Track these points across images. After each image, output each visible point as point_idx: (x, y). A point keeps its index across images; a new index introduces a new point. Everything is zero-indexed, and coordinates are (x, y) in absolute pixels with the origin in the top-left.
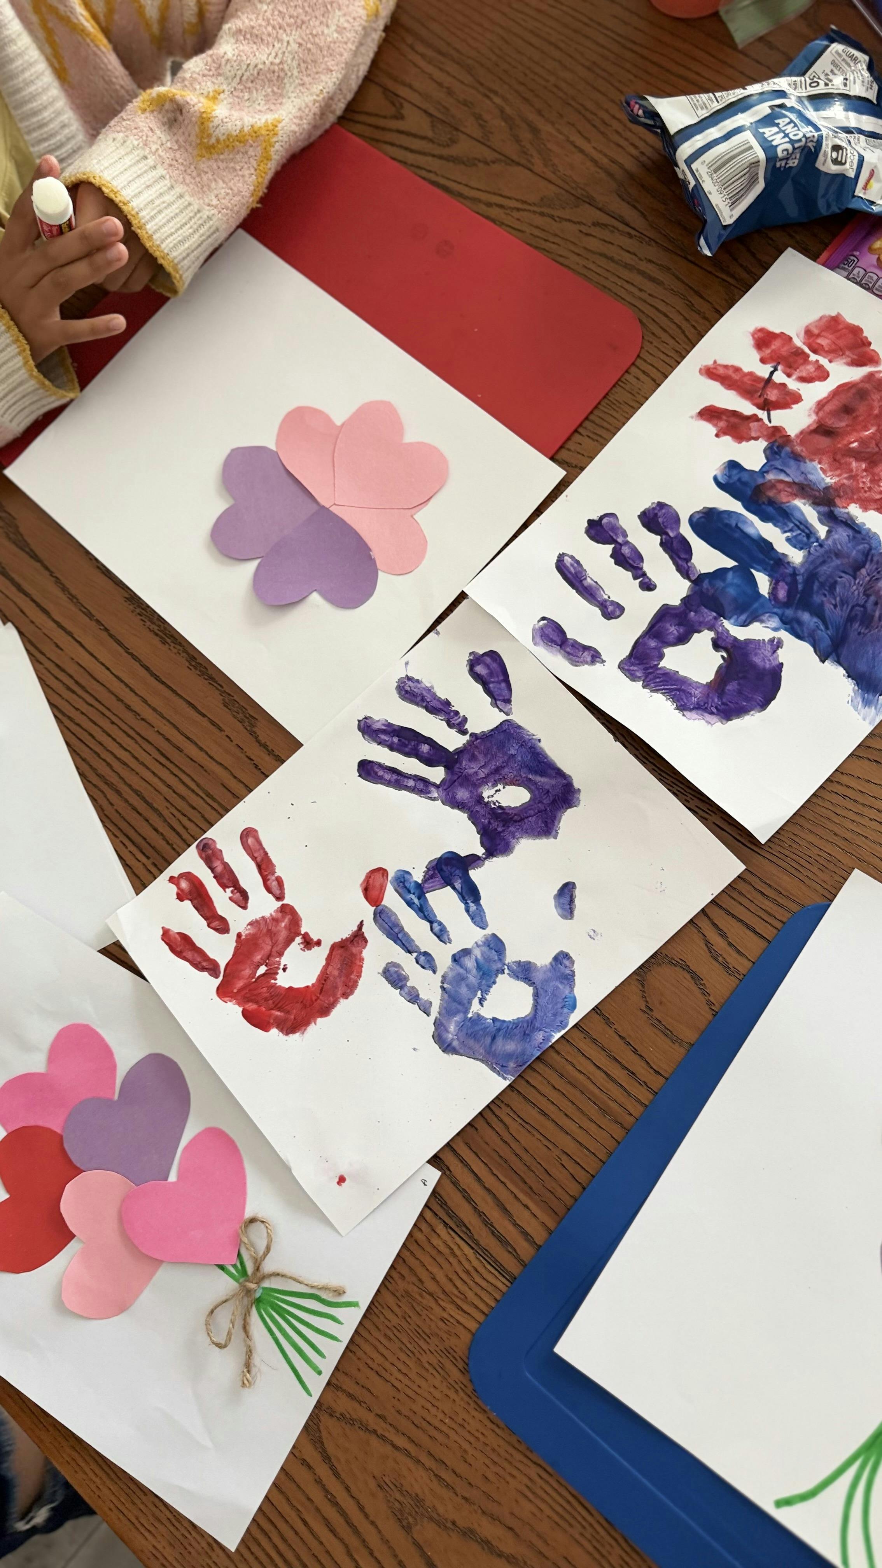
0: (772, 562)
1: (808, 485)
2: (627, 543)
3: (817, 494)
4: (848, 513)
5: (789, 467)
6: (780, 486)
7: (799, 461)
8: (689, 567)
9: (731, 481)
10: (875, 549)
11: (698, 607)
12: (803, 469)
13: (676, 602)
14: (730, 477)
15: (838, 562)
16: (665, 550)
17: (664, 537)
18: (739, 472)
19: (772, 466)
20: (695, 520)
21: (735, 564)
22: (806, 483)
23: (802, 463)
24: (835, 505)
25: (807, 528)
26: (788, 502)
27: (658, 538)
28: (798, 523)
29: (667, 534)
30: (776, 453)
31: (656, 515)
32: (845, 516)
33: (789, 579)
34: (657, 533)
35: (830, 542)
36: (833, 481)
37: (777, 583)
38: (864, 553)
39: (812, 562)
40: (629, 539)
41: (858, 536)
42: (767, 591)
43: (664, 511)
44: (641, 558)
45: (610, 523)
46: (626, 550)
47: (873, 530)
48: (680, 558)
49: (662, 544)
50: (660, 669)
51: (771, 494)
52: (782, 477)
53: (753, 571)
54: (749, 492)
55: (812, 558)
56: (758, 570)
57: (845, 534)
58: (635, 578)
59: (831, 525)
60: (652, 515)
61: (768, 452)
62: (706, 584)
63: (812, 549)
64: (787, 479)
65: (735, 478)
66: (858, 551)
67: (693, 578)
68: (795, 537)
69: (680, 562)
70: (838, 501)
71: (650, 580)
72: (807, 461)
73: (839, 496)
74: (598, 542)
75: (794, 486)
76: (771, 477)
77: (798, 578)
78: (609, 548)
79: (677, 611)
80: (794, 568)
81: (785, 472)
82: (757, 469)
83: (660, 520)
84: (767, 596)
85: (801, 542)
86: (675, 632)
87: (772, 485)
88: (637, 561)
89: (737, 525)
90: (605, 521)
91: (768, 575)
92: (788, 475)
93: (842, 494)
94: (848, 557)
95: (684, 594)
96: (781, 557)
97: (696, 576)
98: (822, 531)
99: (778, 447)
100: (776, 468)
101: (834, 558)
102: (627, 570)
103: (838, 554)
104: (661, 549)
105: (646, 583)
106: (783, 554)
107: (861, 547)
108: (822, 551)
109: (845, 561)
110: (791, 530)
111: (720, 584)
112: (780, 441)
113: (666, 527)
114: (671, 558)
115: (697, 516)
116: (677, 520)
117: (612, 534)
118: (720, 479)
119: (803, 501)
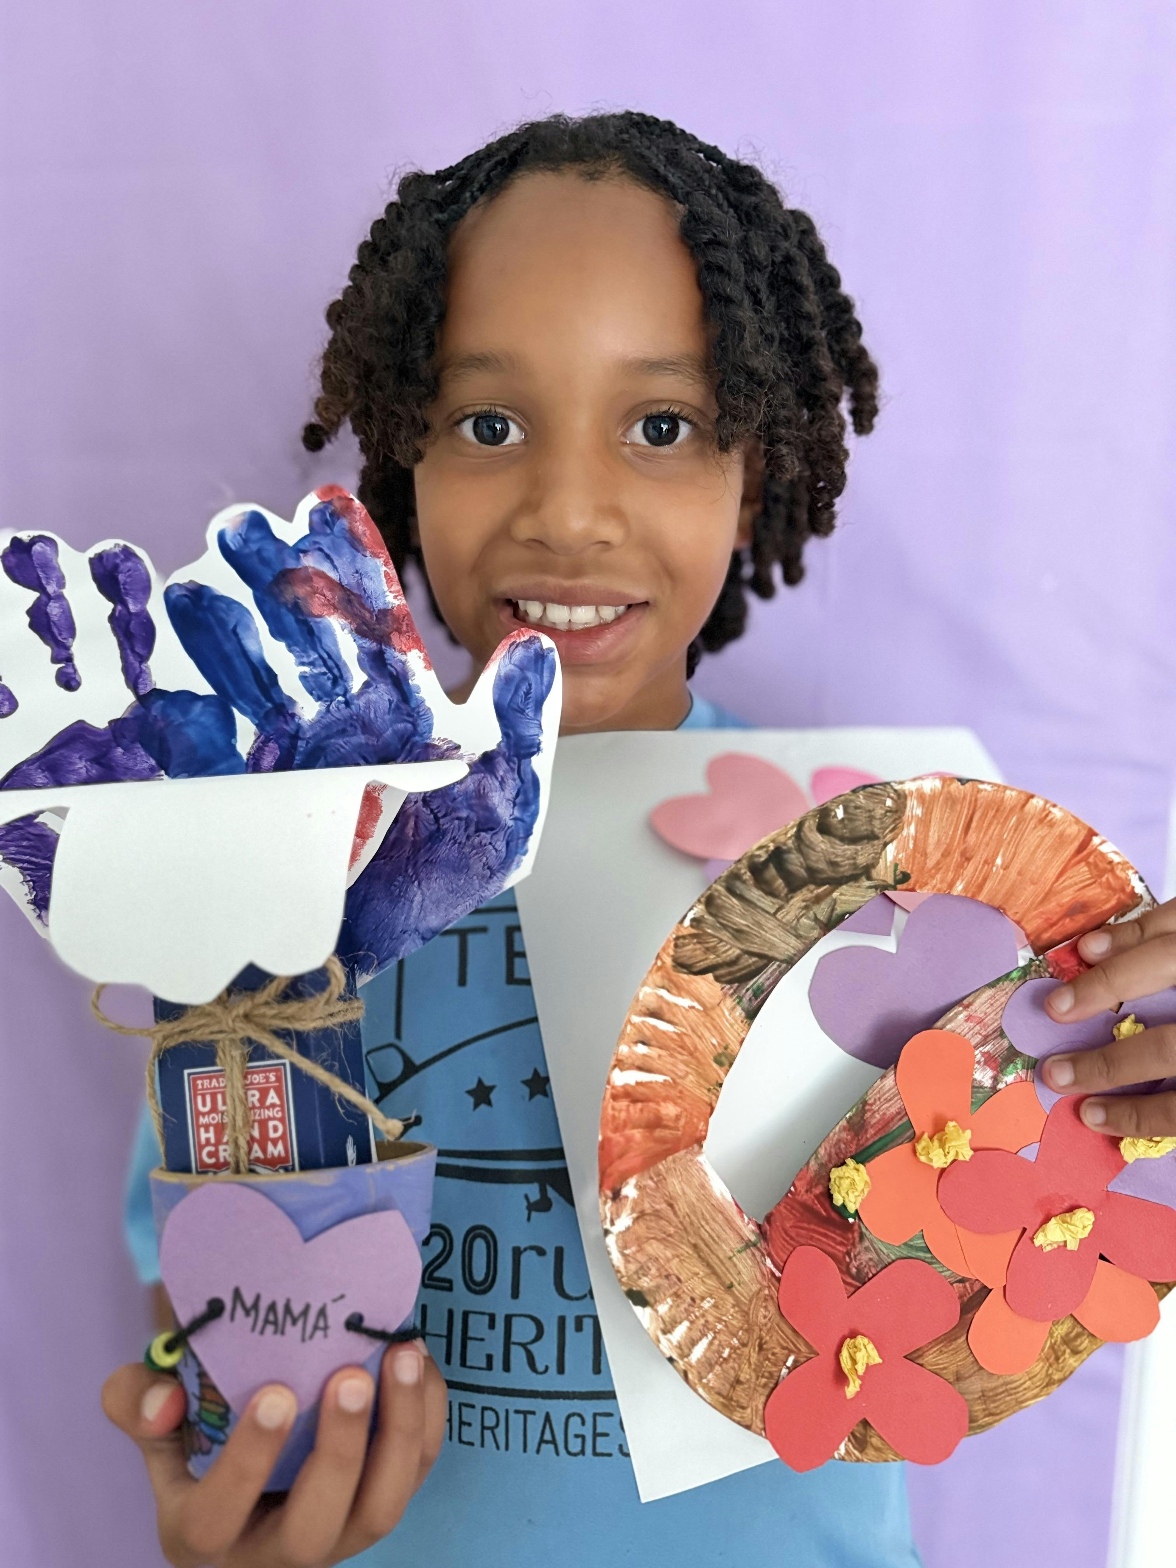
0: (269, 705)
1: (359, 597)
2: (60, 597)
3: (368, 615)
4: (404, 663)
5: (340, 555)
6: (319, 583)
7: (358, 551)
8: (142, 671)
9: (246, 551)
10: (421, 735)
11: (133, 742)
12: (358, 566)
13: (100, 721)
14: (246, 541)
15: (361, 738)
16: (114, 630)
17: (119, 608)
18: (262, 539)
19: (315, 543)
20: (173, 596)
21: (211, 692)
22: (356, 591)
23: (359, 555)
24: (389, 644)
25: (337, 666)
26: (320, 616)
27: (108, 607)
28: (326, 656)
29: (125, 604)
30: (326, 523)
31: (116, 567)
32: (398, 666)
33: (286, 742)
34: (110, 598)
35: (361, 702)
36: (397, 602)
37: (265, 742)
38: (402, 736)
39: (327, 727)
40: (66, 592)
41: (403, 706)
42: (248, 750)
43: (129, 564)
44: (71, 631)
45: (42, 553)
46: (54, 609)
47: (428, 704)
48: (133, 651)
49: (112, 618)
50: (36, 825)
51: (301, 591)
52: (326, 568)
53: (235, 711)
54: (268, 576)
55: (328, 719)
56: (243, 712)
57: (386, 697)
58: (55, 660)
59: (373, 674)
60: (109, 566)
61: (316, 518)
62: (156, 709)
63: (333, 704)
64: (333, 575)
65: (254, 547)
66: (395, 732)
67: (142, 692)
68: (315, 676)
69: (131, 658)
70: (395, 638)
71: (75, 671)
72: (368, 554)
73: (399, 631)
74: (15, 580)
75: (337, 589)
76: (310, 561)
77: (300, 743)
78: (31, 596)
79: (99, 739)
80: (299, 727)
81: (332, 562)
82: (291, 542)
83: (121, 577)
84: (245, 757)
85: (321, 687)
86: (83, 771)
87: (308, 577)
88: (65, 635)
89: (235, 627)
90: (37, 548)
91: (257, 725)
92: (335, 567)
93: (404, 628)
94: (379, 736)
95: (118, 714)
96: (286, 702)
97: (149, 689)
98: (357, 678)
99: (331, 515)
100: (321, 550)
101: (359, 731)
102: (46, 642)
103: (366, 727)
104: (108, 626)
105: (67, 674)
106: (290, 699)
107: (400, 726)
108: (346, 712)
109: (373, 741)
110: (312, 664)
111: (177, 717)
112: (337, 504)
113: (127, 594)
114: (121, 645)
115: (178, 592)
116: (146, 589)
117: (41, 575)
118: (229, 539)
119: (343, 621)
